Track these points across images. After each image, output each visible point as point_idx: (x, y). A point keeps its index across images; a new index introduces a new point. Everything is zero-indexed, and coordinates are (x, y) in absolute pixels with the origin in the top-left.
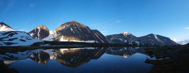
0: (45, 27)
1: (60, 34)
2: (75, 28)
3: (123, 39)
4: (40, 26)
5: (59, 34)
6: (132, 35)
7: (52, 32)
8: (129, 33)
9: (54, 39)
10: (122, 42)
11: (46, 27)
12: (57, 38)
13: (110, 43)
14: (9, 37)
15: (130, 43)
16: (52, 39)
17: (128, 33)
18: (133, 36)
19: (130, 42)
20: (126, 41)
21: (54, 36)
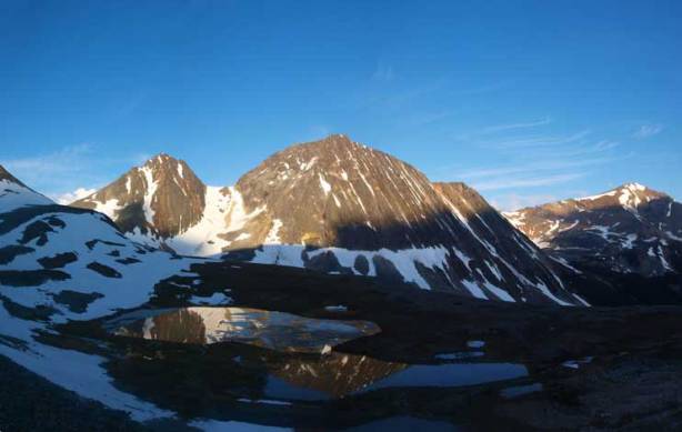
0: (180, 169)
1: (265, 207)
2: (345, 176)
3: (618, 229)
4: (155, 160)
5: (257, 211)
6: (667, 200)
7: (221, 196)
8: (654, 193)
9: (230, 236)
10: (607, 249)
11: (186, 167)
12: (244, 230)
13: (534, 256)
14: (32, 243)
15: (651, 252)
16: (220, 236)
17: (646, 190)
18: (676, 205)
19: (655, 245)
20: (629, 242)
21: (228, 219)
